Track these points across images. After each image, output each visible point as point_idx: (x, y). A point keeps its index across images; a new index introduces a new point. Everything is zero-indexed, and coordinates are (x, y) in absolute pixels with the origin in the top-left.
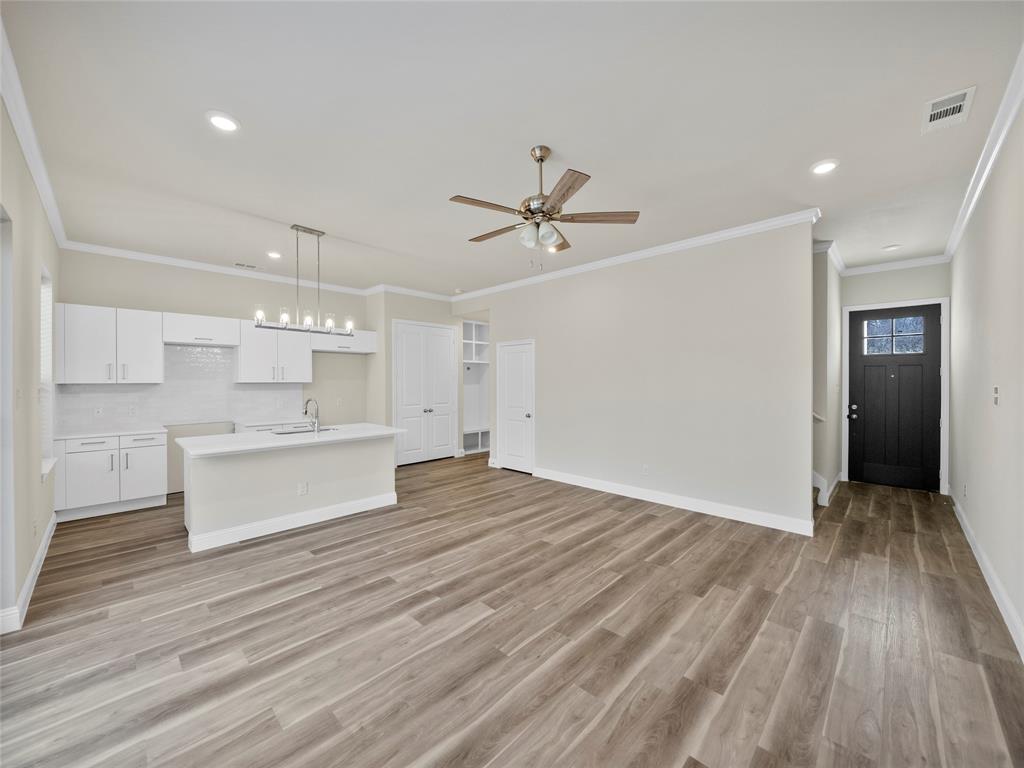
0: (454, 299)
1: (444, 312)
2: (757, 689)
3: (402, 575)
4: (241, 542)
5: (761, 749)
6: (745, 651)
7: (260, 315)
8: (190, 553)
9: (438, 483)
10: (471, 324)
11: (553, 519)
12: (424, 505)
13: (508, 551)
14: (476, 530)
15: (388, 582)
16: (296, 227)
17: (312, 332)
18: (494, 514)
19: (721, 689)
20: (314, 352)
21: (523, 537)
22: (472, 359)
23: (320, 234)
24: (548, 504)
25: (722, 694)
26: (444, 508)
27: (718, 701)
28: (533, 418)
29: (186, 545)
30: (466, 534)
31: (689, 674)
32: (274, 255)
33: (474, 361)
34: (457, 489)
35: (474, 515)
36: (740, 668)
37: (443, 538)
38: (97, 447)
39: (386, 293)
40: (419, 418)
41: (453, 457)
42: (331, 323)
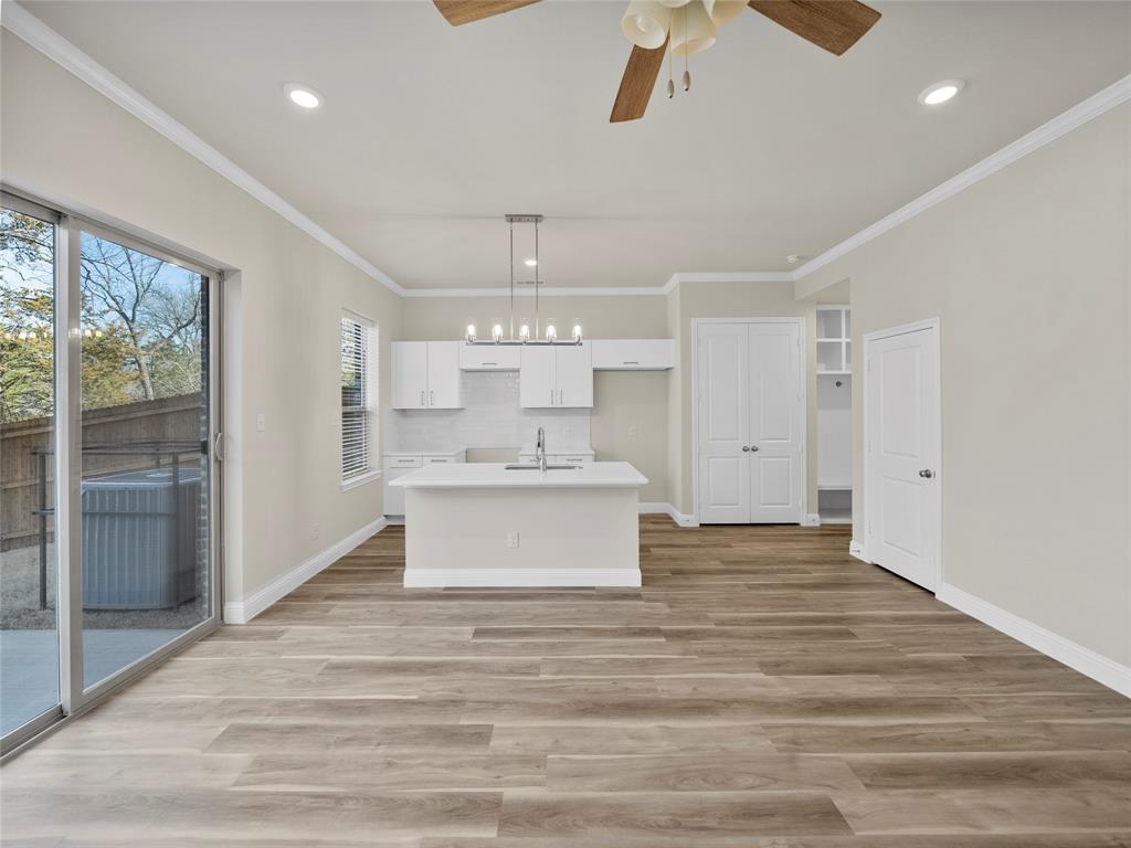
0: (796, 275)
1: (780, 299)
3: (512, 732)
4: (446, 589)
7: (471, 330)
8: (402, 586)
9: (731, 567)
10: (840, 311)
11: (912, 742)
12: (672, 603)
13: (725, 784)
14: (709, 692)
15: (481, 736)
16: (511, 218)
17: (529, 344)
18: (775, 667)
20: (595, 371)
21: (792, 760)
22: (840, 369)
23: (537, 218)
24: (927, 688)
26: (696, 619)
28: (935, 482)
29: (401, 578)
30: (683, 691)
33: (844, 371)
34: (750, 587)
35: (735, 653)
37: (636, 684)
38: (406, 464)
39: (683, 285)
40: (735, 460)
41: (797, 524)
42: (551, 331)
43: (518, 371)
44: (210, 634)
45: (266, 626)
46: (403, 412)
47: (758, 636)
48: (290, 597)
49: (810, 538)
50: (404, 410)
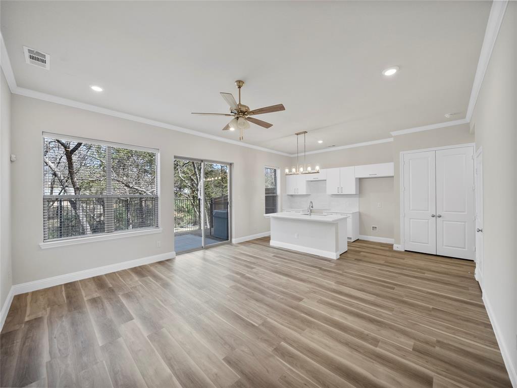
2: (140, 350)
3: (258, 270)
5: (119, 337)
6: (163, 358)
8: (269, 244)
16: (297, 134)
19: (150, 337)
23: (305, 133)
25: (147, 336)
27: (146, 334)
31: (164, 330)
32: (320, 142)
36: (155, 350)
40: (427, 221)
41: (473, 261)
42: (309, 169)
43: (326, 180)
44: (228, 244)
45: (238, 245)
46: (292, 196)
47: (352, 278)
48: (247, 242)
49: (461, 266)
50: (292, 195)
